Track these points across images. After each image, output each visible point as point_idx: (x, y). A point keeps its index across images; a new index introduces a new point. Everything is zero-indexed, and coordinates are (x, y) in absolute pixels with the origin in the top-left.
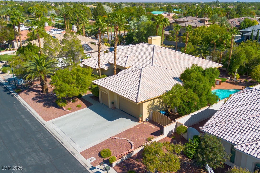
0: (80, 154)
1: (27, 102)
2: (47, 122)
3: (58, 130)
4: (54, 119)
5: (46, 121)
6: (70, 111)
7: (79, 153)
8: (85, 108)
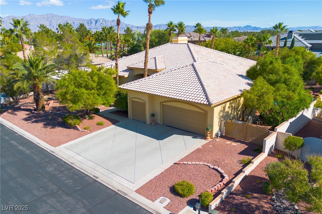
0: (137, 193)
1: (15, 124)
2: (57, 148)
3: (79, 158)
4: (66, 144)
5: (55, 147)
6: (89, 132)
7: (135, 192)
8: (110, 126)
